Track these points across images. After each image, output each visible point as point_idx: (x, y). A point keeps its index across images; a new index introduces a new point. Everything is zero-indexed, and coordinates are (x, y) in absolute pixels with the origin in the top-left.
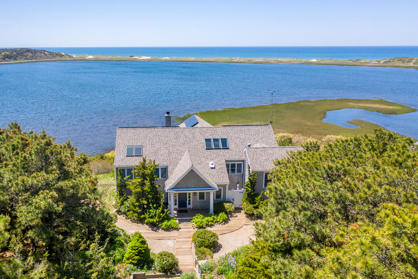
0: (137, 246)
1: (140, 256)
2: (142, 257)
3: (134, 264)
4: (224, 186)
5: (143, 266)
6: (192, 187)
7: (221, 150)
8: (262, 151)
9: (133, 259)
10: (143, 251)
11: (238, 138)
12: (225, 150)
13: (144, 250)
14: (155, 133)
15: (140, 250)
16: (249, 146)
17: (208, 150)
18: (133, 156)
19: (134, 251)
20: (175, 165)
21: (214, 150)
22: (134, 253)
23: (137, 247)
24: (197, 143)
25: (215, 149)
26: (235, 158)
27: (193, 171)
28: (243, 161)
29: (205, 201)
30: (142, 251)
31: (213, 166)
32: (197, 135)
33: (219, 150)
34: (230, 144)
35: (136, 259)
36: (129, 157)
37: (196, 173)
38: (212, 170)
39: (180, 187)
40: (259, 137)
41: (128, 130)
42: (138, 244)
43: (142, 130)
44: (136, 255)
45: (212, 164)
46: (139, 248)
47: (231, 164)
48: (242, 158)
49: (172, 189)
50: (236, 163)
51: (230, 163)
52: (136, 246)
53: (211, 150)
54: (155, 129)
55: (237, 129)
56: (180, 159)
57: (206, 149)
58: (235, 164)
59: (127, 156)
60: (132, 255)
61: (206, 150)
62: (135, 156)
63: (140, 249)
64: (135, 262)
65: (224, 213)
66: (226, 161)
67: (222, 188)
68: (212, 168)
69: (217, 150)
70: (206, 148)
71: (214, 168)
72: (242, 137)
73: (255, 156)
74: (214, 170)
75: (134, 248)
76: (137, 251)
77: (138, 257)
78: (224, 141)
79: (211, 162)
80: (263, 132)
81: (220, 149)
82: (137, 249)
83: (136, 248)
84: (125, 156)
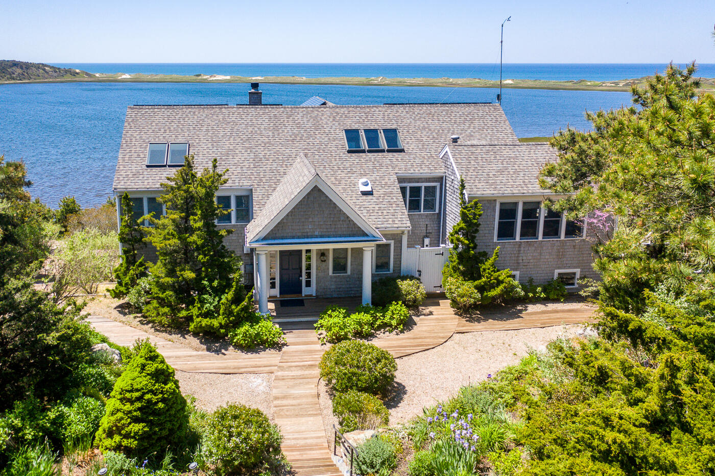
0: (139, 387)
1: (151, 424)
2: (159, 425)
3: (129, 452)
4: (397, 237)
5: (160, 457)
6: (317, 233)
7: (386, 154)
8: (488, 152)
9: (123, 432)
10: (161, 405)
11: (424, 128)
12: (394, 154)
13: (163, 400)
14: (221, 117)
15: (149, 401)
16: (455, 140)
17: (353, 155)
18: (165, 166)
19: (128, 407)
20: (270, 186)
21: (369, 154)
22: (130, 412)
23: (137, 390)
24: (326, 139)
25: (369, 151)
26: (422, 171)
27: (320, 190)
28: (441, 180)
29: (349, 276)
30: (156, 403)
31: (368, 188)
32: (324, 122)
33: (380, 154)
34: (403, 140)
35: (136, 433)
36: (154, 169)
37: (327, 197)
38: (364, 197)
39: (285, 235)
40: (474, 128)
41: (156, 110)
42: (143, 381)
43: (190, 110)
44: (136, 420)
45: (366, 184)
46: (144, 394)
47: (411, 188)
48: (439, 172)
50: (423, 185)
51: (408, 185)
52: (135, 387)
53: (361, 154)
54: (221, 108)
55: (421, 110)
56: (285, 174)
57: (349, 152)
58: (419, 188)
59: (148, 166)
60: (122, 419)
61: (349, 155)
62: (170, 166)
63: (148, 396)
64: (133, 443)
65: (400, 303)
66: (401, 180)
67: (392, 242)
68: (365, 193)
69: (376, 154)
70: (348, 149)
71: (369, 193)
72: (432, 127)
73: (473, 162)
74: (370, 197)
75: (128, 395)
76: (138, 405)
77: (142, 424)
78: (392, 135)
79: (364, 180)
80: (483, 117)
81: (383, 151)
82: (139, 399)
83: (137, 394)
84: (144, 167)
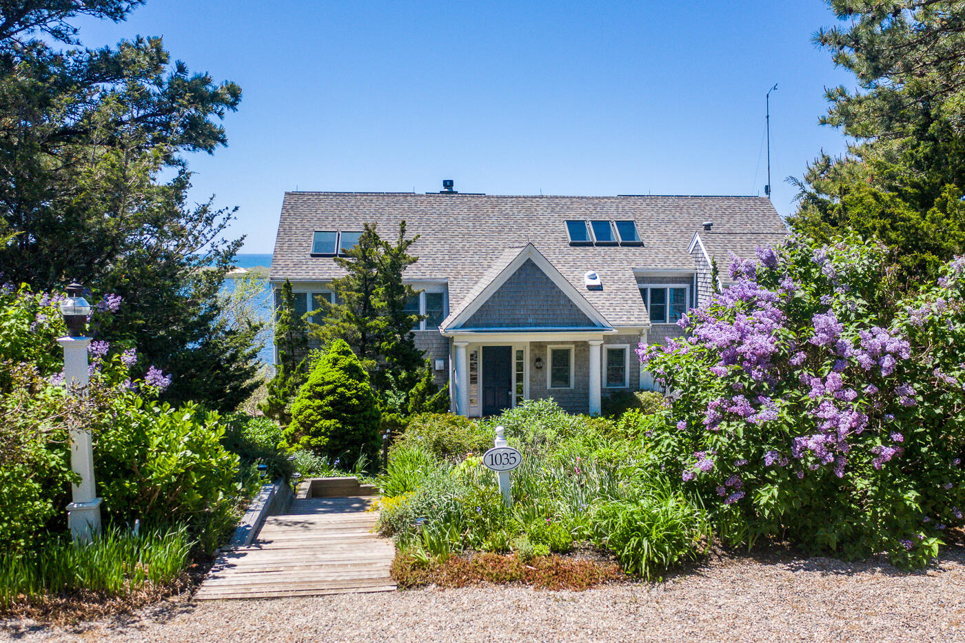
0: (331, 379)
1: (344, 421)
2: (352, 424)
3: (318, 451)
4: (634, 341)
5: (354, 458)
6: (530, 321)
7: (619, 248)
8: (750, 240)
9: (313, 429)
10: (355, 401)
11: (669, 222)
12: (630, 248)
13: (358, 397)
14: (406, 206)
15: (342, 395)
16: (708, 227)
17: (578, 248)
18: (335, 256)
19: (318, 402)
20: (471, 279)
21: (597, 248)
22: (320, 407)
23: (329, 383)
24: (543, 231)
25: (598, 245)
26: (665, 267)
27: (532, 264)
28: (690, 279)
29: (571, 391)
30: (350, 399)
31: (597, 282)
32: (540, 213)
33: (612, 248)
34: (641, 233)
35: (327, 429)
36: (322, 259)
37: (543, 273)
38: (592, 292)
39: (492, 322)
40: (735, 222)
42: (335, 375)
44: (327, 416)
45: (594, 277)
46: (337, 387)
47: (653, 290)
48: (689, 268)
49: (464, 326)
50: (669, 286)
51: (650, 286)
52: (327, 379)
53: (587, 248)
54: (406, 197)
55: (665, 203)
56: (489, 267)
57: (572, 245)
58: (663, 291)
59: (313, 256)
60: (311, 415)
61: (572, 248)
63: (340, 390)
64: (324, 440)
65: (637, 411)
66: (640, 279)
67: (627, 347)
68: (592, 288)
69: (606, 248)
70: (570, 241)
71: (599, 288)
72: (680, 221)
74: (599, 293)
75: (318, 389)
76: (331, 398)
77: (333, 421)
78: (628, 228)
79: (591, 273)
80: (746, 211)
81: (616, 244)
82: (332, 392)
83: (330, 387)
84: (308, 256)
